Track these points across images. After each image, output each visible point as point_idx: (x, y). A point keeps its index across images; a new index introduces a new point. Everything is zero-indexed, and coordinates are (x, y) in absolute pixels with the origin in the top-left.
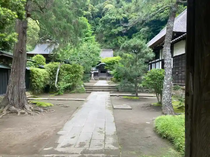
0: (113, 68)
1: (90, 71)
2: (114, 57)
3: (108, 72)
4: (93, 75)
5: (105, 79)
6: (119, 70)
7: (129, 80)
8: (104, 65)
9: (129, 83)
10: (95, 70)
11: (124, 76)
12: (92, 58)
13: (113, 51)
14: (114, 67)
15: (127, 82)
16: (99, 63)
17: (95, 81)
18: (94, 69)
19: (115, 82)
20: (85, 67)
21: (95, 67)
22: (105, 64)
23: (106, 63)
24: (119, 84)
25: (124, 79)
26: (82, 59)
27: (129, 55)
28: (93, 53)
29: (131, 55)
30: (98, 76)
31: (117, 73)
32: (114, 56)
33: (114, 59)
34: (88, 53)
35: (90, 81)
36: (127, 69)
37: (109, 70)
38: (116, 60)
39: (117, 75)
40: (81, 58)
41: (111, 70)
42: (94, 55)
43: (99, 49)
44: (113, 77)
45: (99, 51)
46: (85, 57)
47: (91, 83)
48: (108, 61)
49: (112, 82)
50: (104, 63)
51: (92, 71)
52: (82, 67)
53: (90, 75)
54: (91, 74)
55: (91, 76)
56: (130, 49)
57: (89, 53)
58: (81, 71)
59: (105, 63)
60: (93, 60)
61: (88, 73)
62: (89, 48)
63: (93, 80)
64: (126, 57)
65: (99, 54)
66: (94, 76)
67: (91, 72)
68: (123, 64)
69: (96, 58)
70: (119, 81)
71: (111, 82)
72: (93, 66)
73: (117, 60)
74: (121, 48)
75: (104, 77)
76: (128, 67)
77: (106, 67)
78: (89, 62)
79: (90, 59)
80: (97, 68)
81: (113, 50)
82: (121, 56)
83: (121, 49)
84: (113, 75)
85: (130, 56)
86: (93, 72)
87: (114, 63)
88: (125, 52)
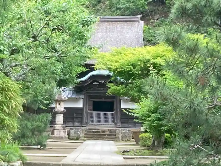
0: (140, 90)
1: (48, 104)
2: (148, 48)
3: (123, 106)
4: (60, 118)
5: (112, 136)
6: (166, 99)
7: (206, 142)
8: (109, 77)
9: (208, 156)
10: (70, 100)
11: (186, 125)
12: (56, 51)
13: (142, 22)
14: (147, 88)
15: (198, 151)
16: (84, 69)
17: (70, 143)
18: (66, 93)
19: (152, 148)
20: (28, 88)
21: (71, 87)
22: (111, 74)
23: (114, 72)
24: (166, 158)
25: (187, 137)
26: (19, 57)
27: (207, 40)
28: (60, 29)
29: (214, 40)
30: (81, 122)
31: (155, 111)
32: (149, 41)
33: (148, 57)
34: (43, 32)
35: (49, 142)
36: (201, 96)
37: (126, 101)
38: (152, 61)
39: (159, 119)
40: (13, 52)
41: (134, 100)
42: (66, 37)
43: (85, 14)
44: (142, 129)
45: (86, 24)
46: (29, 48)
47: (51, 150)
48: (122, 61)
49: (138, 147)
50: (106, 72)
51: (59, 102)
52: (15, 86)
53: (50, 117)
54: (54, 115)
55: (53, 122)
56: (208, 18)
57: (47, 30)
58: (13, 104)
59: (109, 69)
60: (60, 59)
61: (39, 111)
62: (47, 13)
63: (61, 138)
64: (193, 50)
65: (86, 33)
66: (65, 122)
67: (53, 105)
68: (180, 74)
69: (72, 50)
70: (166, 144)
71: (135, 148)
72: (62, 83)
73: (160, 61)
74: (173, 11)
75: (106, 127)
76: (203, 88)
77: (112, 88)
78: (46, 65)
79: (50, 54)
80: (79, 89)
81: (142, 19)
82: (173, 43)
83: (172, 16)
84: (143, 119)
85: (210, 44)
86: (60, 108)
87: (145, 73)
88: (189, 30)
